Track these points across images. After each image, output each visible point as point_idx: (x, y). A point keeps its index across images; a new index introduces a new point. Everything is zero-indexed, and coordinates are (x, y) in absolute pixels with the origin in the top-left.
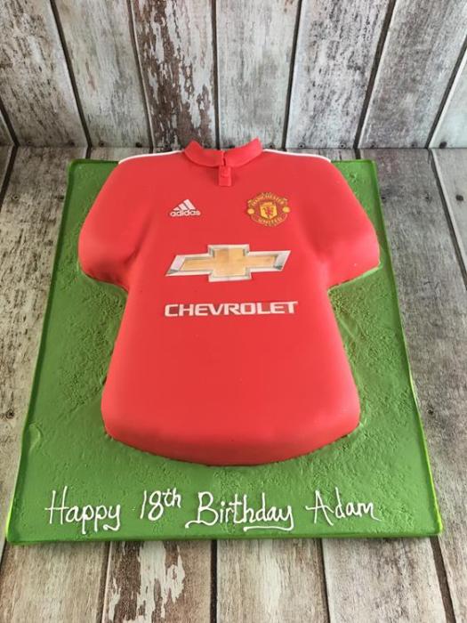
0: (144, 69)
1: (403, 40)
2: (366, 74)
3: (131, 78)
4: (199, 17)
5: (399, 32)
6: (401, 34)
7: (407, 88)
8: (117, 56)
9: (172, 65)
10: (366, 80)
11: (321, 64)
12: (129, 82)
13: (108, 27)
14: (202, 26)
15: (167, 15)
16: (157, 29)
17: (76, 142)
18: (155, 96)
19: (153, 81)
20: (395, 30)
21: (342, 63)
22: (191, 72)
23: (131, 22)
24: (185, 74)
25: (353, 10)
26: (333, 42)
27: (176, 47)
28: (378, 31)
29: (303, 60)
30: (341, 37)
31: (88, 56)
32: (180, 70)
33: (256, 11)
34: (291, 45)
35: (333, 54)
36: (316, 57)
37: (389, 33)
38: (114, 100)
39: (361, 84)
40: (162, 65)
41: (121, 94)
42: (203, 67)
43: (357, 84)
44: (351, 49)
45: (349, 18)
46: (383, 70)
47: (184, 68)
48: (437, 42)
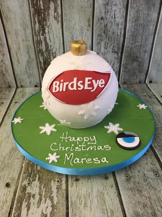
0: (38, 54)
1: (131, 42)
2: (119, 54)
3: (33, 58)
4: (58, 33)
5: (129, 38)
6: (130, 39)
7: (135, 60)
8: (28, 49)
9: (48, 52)
10: (119, 56)
11: (102, 51)
12: (32, 60)
13: (24, 38)
14: (59, 36)
15: (46, 33)
16: (43, 38)
17: (12, 86)
18: (42, 65)
19: (41, 59)
20: (128, 38)
21: (110, 50)
22: (55, 55)
23: (33, 36)
24: (53, 56)
25: (112, 30)
26: (106, 42)
27: (50, 45)
28: (122, 38)
29: (96, 49)
30: (108, 40)
31: (17, 50)
32: (51, 54)
33: (78, 31)
34: (91, 44)
35: (106, 47)
36: (100, 48)
37: (126, 40)
38: (27, 68)
39: (118, 58)
40: (44, 52)
41: (29, 65)
42: (60, 53)
43: (116, 58)
44: (113, 45)
45: (111, 34)
46: (125, 53)
47: (53, 53)
48: (143, 41)
